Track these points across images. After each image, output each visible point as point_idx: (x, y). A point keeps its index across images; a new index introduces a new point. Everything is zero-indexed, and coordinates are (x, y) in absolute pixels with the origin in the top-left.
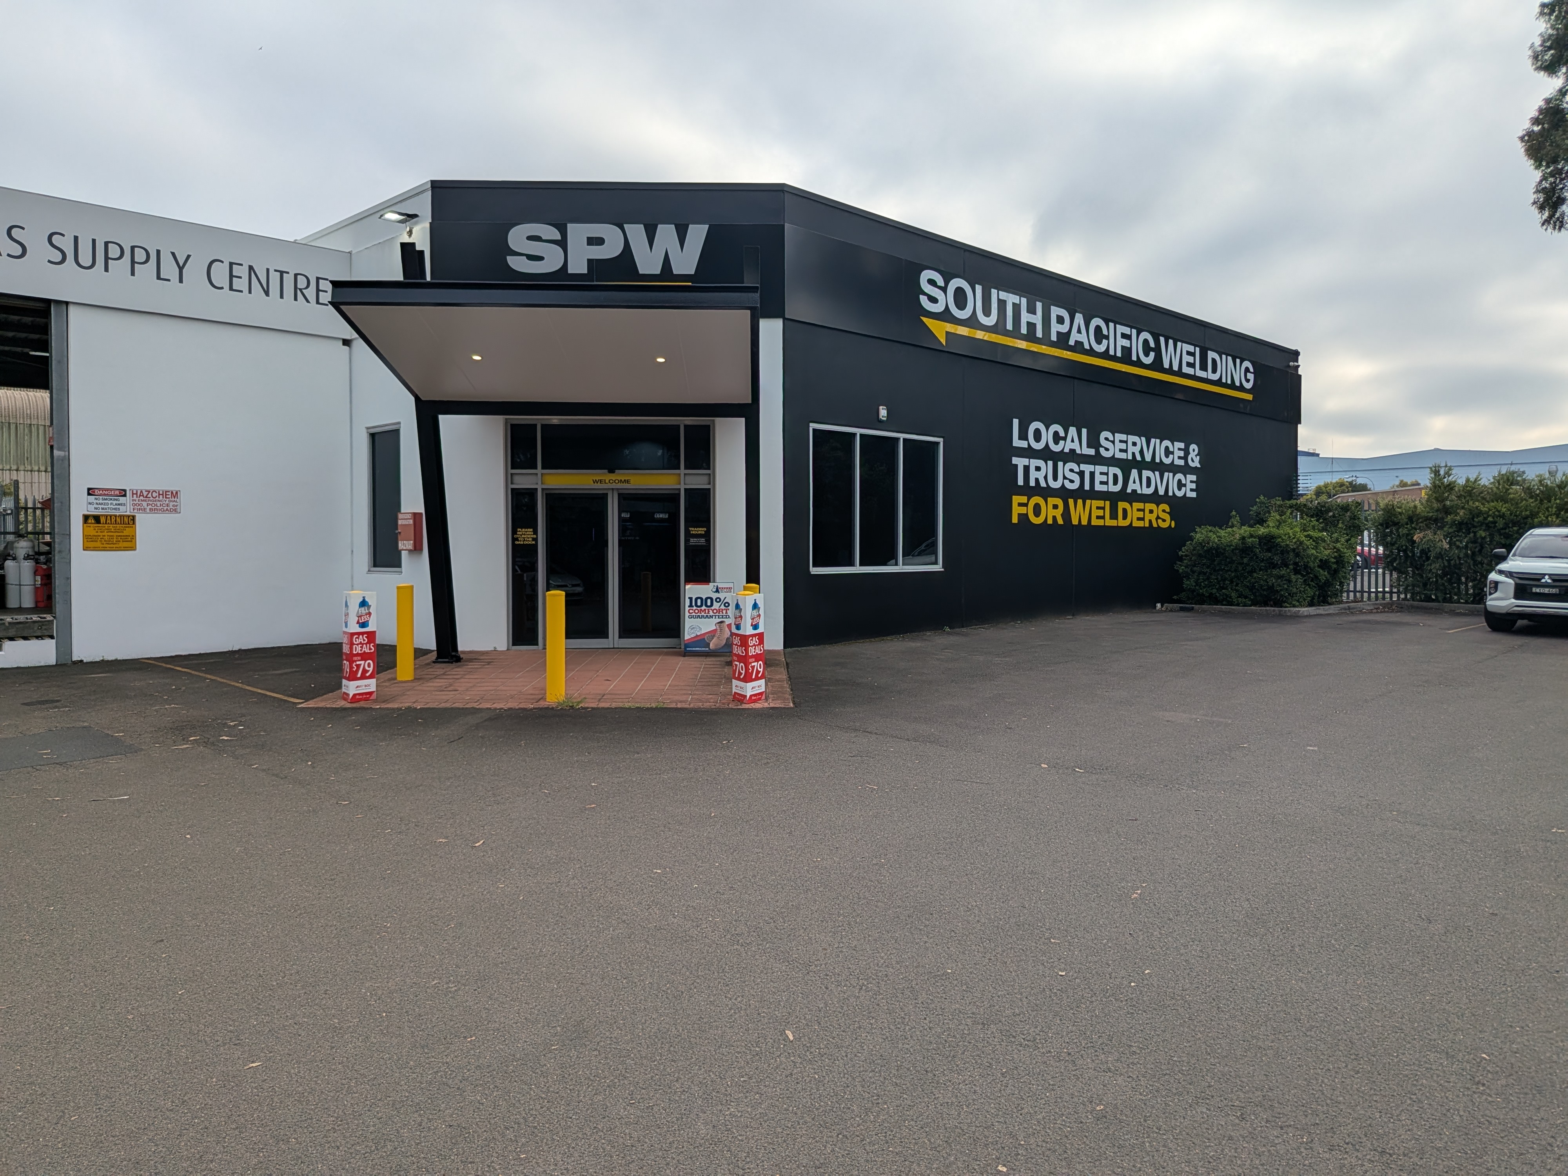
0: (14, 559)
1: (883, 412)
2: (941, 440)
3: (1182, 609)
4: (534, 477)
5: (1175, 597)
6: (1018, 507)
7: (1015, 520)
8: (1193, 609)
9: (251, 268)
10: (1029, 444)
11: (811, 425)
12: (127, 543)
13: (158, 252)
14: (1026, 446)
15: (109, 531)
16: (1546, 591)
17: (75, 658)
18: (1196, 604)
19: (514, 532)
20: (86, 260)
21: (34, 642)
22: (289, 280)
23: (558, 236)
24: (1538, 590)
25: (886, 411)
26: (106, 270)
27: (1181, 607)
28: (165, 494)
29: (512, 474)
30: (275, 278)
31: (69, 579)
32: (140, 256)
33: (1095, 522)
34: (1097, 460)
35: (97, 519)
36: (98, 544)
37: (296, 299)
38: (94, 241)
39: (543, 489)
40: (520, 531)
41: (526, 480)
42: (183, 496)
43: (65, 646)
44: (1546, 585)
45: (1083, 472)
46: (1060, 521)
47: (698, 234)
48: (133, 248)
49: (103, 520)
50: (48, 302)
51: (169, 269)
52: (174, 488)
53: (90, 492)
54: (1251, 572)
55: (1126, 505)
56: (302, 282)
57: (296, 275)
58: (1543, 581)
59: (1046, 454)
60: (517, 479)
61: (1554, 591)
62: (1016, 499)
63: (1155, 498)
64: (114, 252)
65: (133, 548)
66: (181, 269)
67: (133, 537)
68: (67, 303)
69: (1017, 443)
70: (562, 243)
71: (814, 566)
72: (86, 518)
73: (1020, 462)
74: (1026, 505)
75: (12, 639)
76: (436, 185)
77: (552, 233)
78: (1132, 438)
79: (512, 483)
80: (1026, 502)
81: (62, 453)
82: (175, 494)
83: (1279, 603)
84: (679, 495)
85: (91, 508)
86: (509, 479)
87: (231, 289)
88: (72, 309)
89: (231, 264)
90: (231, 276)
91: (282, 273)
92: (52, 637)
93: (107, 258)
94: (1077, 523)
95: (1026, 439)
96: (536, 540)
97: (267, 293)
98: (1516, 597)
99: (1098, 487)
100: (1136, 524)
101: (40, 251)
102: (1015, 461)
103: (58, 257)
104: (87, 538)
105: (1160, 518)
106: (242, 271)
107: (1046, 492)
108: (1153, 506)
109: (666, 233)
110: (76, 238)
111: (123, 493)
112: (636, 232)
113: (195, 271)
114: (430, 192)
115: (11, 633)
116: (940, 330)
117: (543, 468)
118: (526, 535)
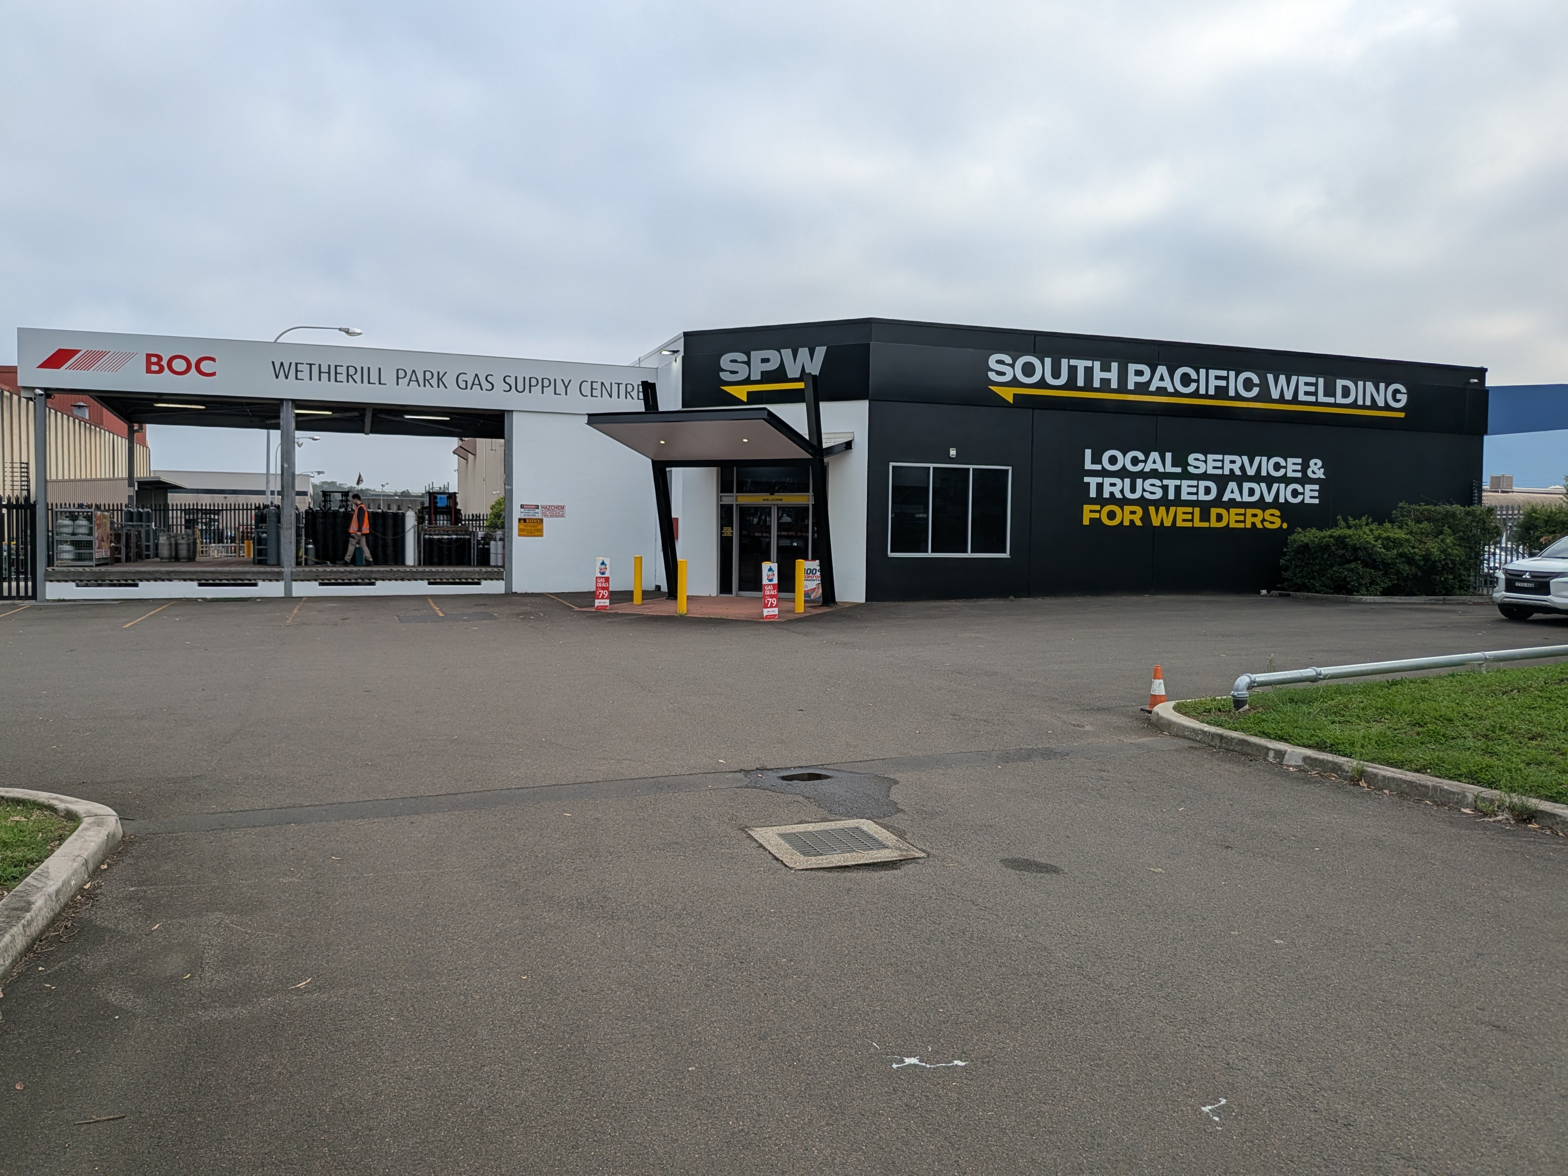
0: (495, 540)
1: (953, 452)
2: (1010, 468)
3: (1281, 595)
4: (731, 498)
5: (1279, 585)
6: (1088, 514)
7: (1086, 522)
8: (1288, 595)
9: (602, 383)
10: (1103, 467)
11: (891, 463)
12: (539, 533)
13: (555, 380)
14: (1100, 469)
15: (530, 526)
16: (1525, 585)
17: (513, 591)
18: (1292, 591)
19: (722, 529)
20: (520, 388)
21: (495, 582)
22: (622, 387)
23: (746, 359)
24: (1519, 585)
25: (955, 452)
26: (530, 392)
27: (1279, 594)
28: (557, 507)
29: (721, 496)
30: (615, 387)
31: (511, 550)
32: (546, 383)
33: (1180, 523)
34: (1186, 475)
35: (525, 520)
36: (525, 533)
37: (626, 398)
38: (524, 378)
39: (737, 505)
40: (725, 528)
41: (728, 499)
42: (566, 508)
43: (509, 585)
44: (1526, 581)
45: (1167, 486)
46: (1139, 523)
47: (821, 352)
48: (543, 379)
49: (527, 521)
50: (504, 411)
51: (560, 388)
52: (562, 504)
53: (522, 506)
54: (1332, 566)
55: (1223, 511)
56: (630, 388)
57: (626, 385)
58: (1524, 577)
59: (1123, 473)
60: (724, 499)
61: (1531, 585)
62: (1087, 508)
63: (1261, 504)
64: (534, 382)
65: (542, 536)
66: (566, 387)
67: (542, 530)
68: (512, 411)
69: (1088, 465)
70: (748, 363)
71: (892, 551)
72: (520, 520)
73: (1093, 481)
74: (1099, 512)
75: (485, 579)
76: (686, 335)
77: (742, 357)
78: (1228, 458)
79: (721, 501)
80: (1099, 509)
81: (509, 487)
82: (563, 507)
83: (1350, 592)
84: (808, 508)
85: (522, 514)
86: (719, 498)
87: (592, 396)
88: (514, 413)
89: (592, 382)
90: (592, 389)
91: (619, 384)
92: (503, 580)
93: (530, 386)
94: (1158, 524)
95: (1100, 463)
96: (732, 533)
97: (611, 396)
98: (1507, 591)
99: (1184, 496)
100: (1233, 525)
101: (500, 386)
102: (1086, 479)
103: (508, 388)
104: (520, 530)
105: (1267, 521)
106: (597, 386)
107: (1123, 502)
108: (1258, 511)
109: (803, 352)
110: (516, 378)
111: (537, 507)
112: (787, 353)
113: (573, 388)
114: (683, 339)
115: (485, 576)
116: (1008, 394)
117: (737, 492)
118: (727, 531)
